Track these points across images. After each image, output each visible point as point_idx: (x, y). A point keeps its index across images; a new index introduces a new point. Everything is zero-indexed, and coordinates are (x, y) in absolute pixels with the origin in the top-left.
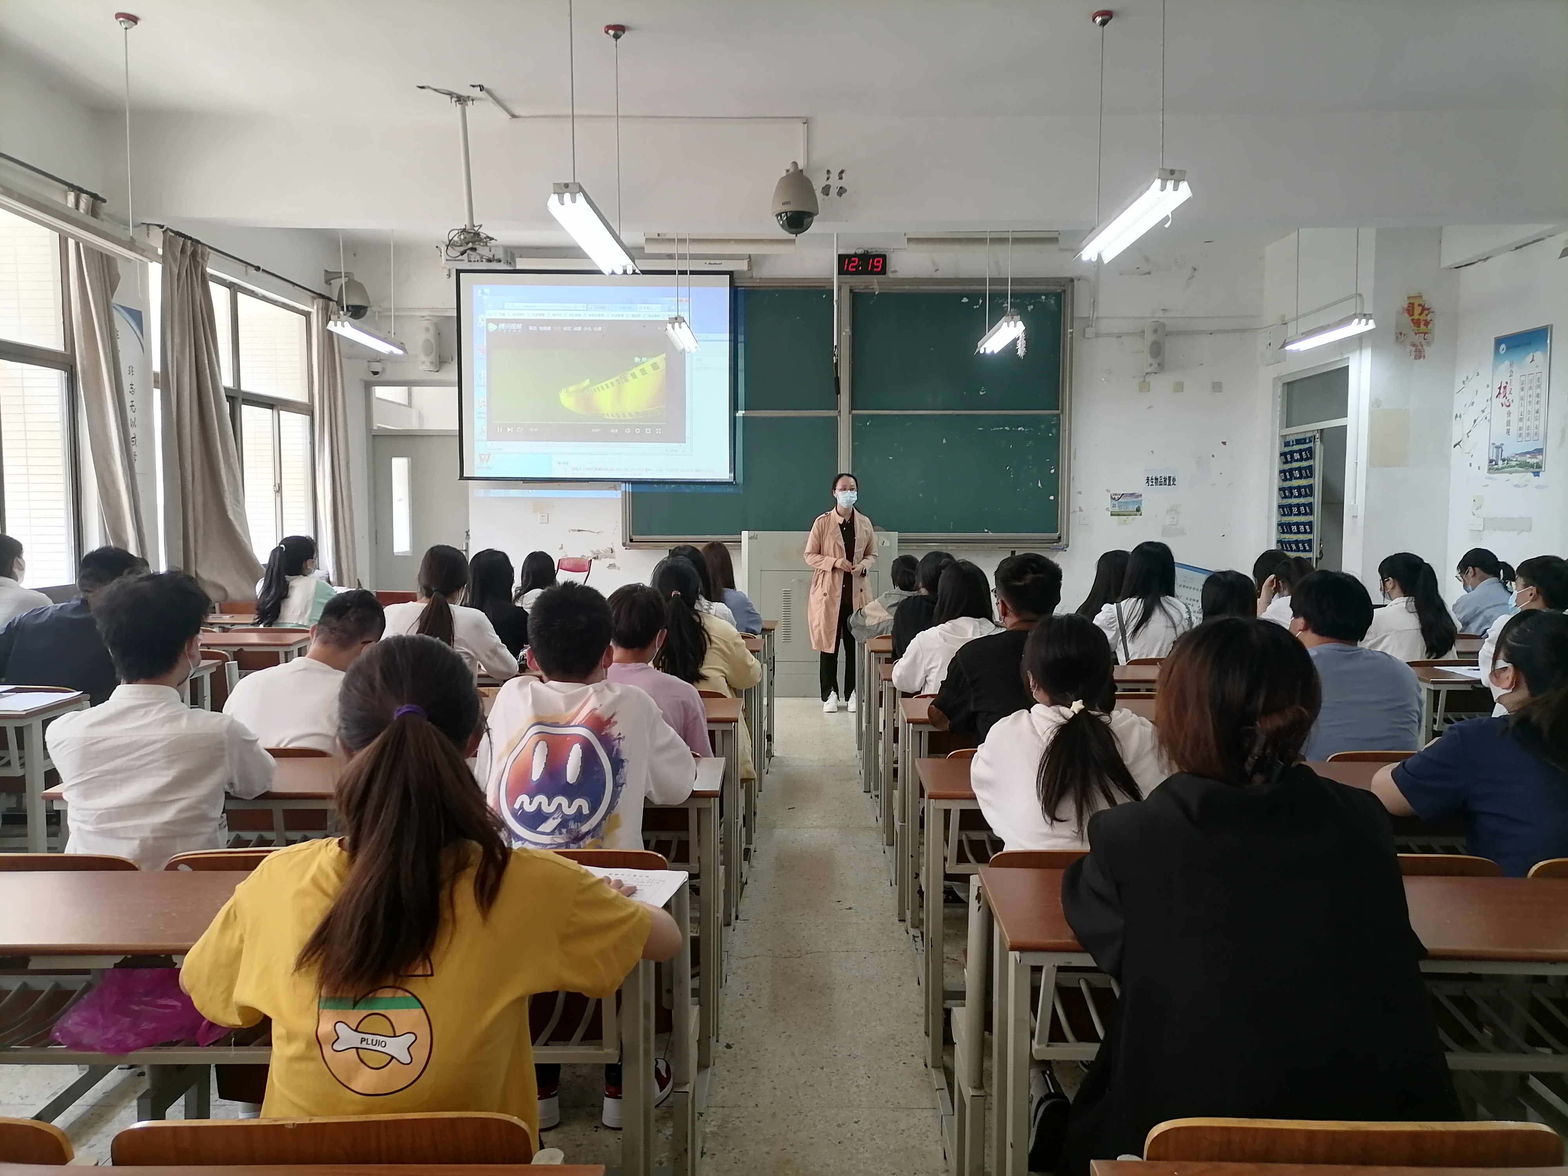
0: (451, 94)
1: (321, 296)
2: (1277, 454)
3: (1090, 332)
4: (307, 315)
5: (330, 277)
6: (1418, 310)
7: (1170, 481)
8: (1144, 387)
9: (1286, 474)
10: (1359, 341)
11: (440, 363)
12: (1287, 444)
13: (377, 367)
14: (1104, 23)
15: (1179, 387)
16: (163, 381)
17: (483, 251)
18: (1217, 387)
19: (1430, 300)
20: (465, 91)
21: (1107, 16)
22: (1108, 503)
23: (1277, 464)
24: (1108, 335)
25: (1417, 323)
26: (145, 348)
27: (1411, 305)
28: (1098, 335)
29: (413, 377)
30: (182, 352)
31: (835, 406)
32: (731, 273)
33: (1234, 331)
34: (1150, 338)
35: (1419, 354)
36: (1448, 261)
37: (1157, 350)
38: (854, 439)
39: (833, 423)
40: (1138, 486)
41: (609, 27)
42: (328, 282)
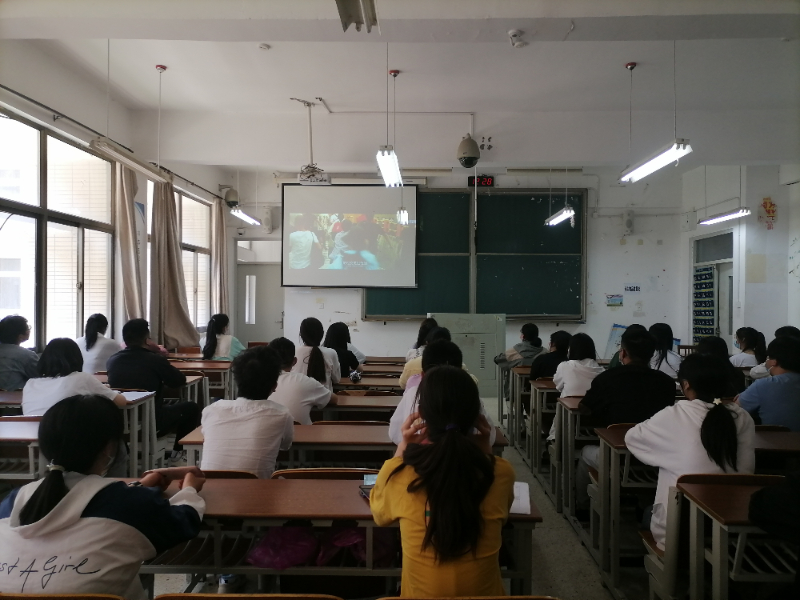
0: (304, 102)
1: (218, 197)
2: (692, 276)
3: (595, 215)
4: (210, 206)
5: (221, 188)
6: (769, 205)
7: (638, 289)
8: (623, 242)
9: (697, 286)
10: (739, 221)
11: (273, 229)
12: (697, 271)
13: (241, 231)
14: (631, 69)
15: (641, 242)
16: (152, 238)
17: (318, 176)
18: (660, 242)
19: (774, 200)
20: (310, 101)
21: (633, 65)
22: (605, 299)
23: (692, 281)
24: (604, 216)
25: (768, 212)
26: (145, 222)
27: (765, 203)
28: (599, 216)
29: (259, 236)
30: (161, 224)
31: (467, 250)
32: (417, 186)
33: (667, 215)
34: (626, 218)
35: (770, 228)
36: (784, 181)
37: (630, 224)
38: (478, 267)
39: (467, 259)
40: (621, 291)
41: (392, 71)
42: (220, 190)
